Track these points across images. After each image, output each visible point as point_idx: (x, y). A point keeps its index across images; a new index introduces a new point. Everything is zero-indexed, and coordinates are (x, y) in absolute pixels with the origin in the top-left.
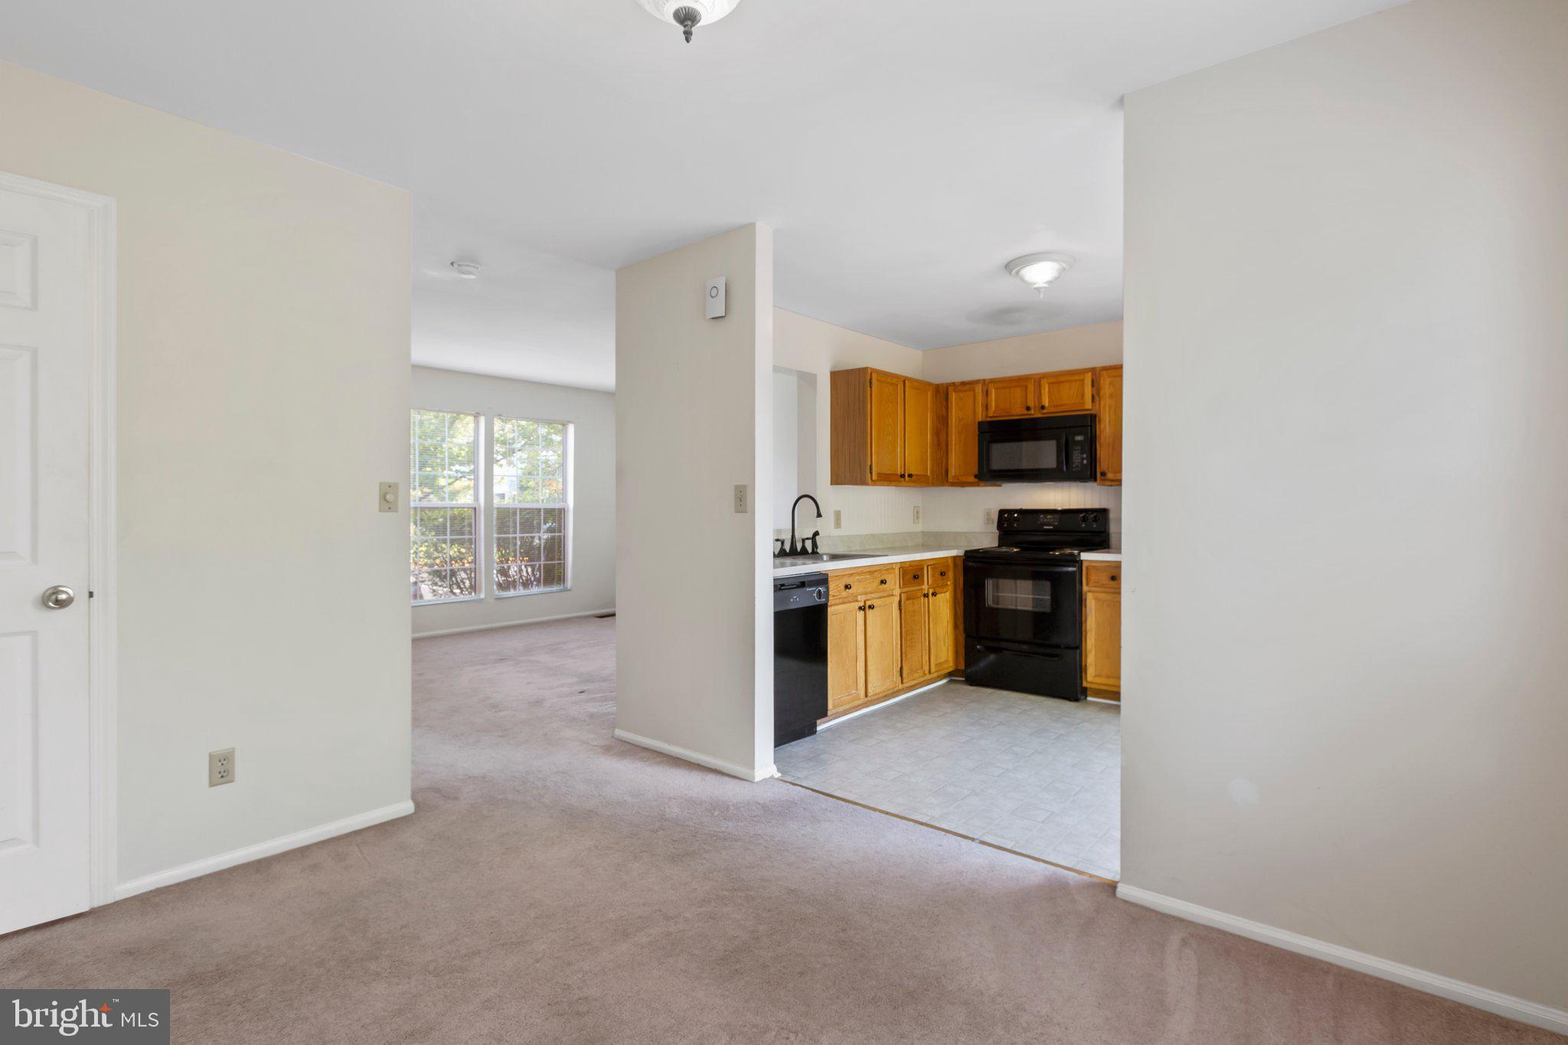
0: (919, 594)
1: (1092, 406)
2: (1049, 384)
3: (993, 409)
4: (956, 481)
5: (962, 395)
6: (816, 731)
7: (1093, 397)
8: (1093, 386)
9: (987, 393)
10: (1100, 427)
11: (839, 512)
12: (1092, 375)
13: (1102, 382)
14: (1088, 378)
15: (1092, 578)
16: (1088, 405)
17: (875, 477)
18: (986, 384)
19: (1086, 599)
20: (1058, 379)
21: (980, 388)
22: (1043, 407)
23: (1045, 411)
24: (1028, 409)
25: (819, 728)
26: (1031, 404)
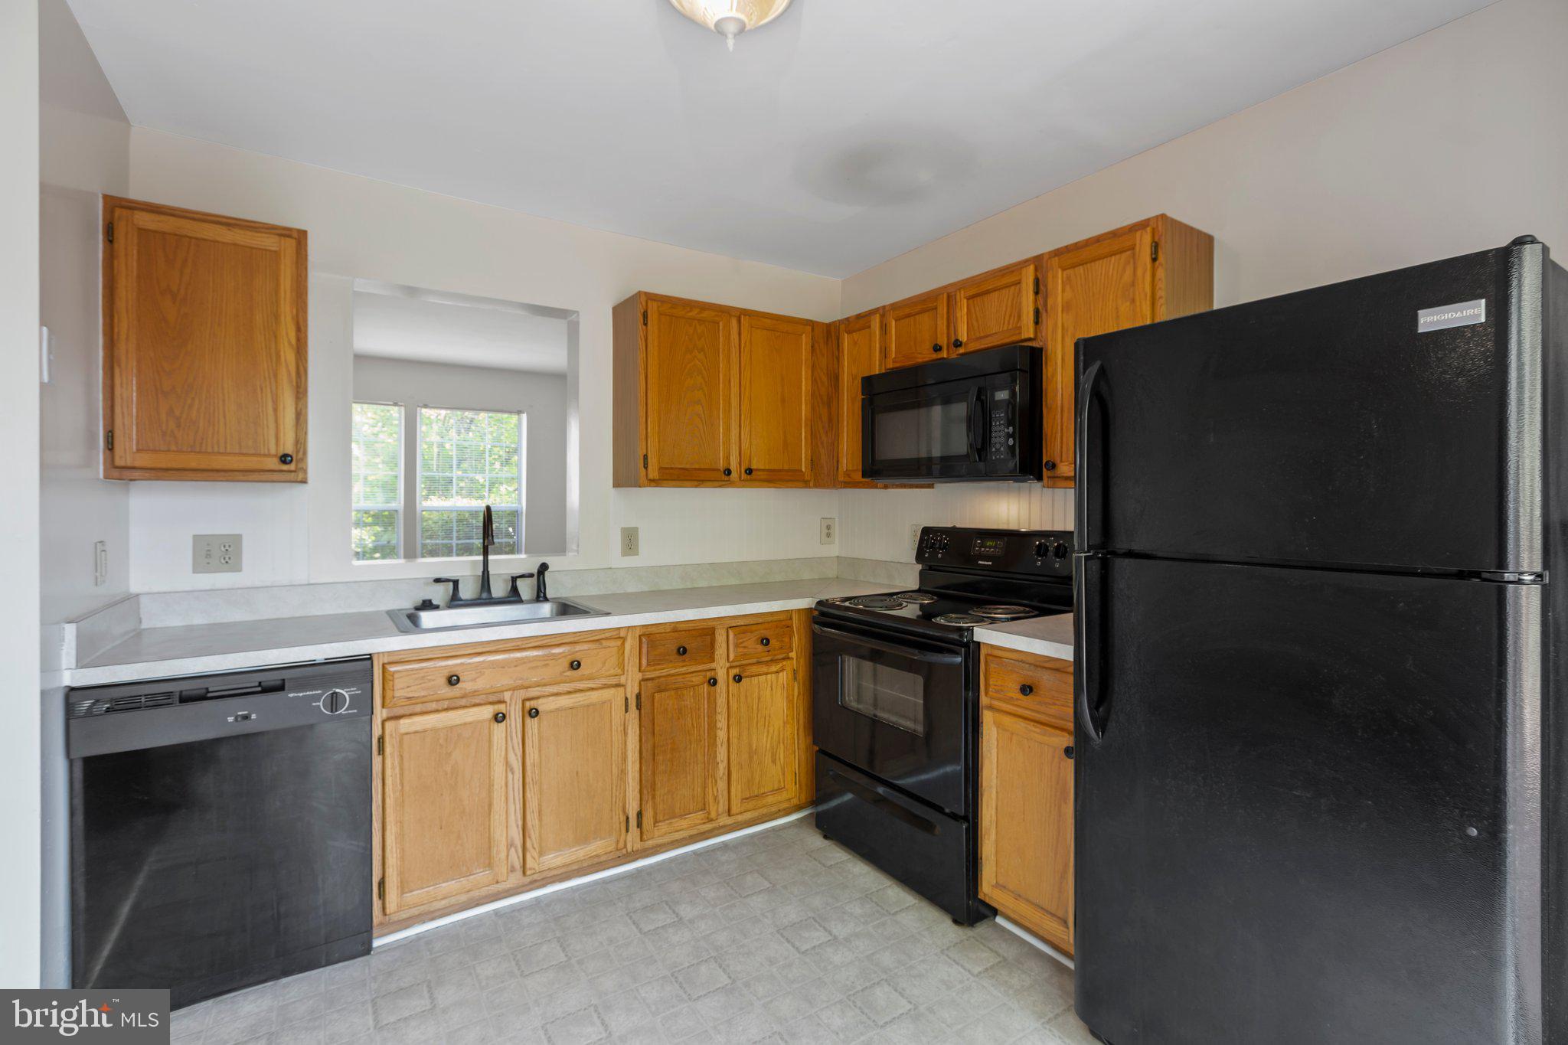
0: (696, 679)
1: (1036, 332)
2: (968, 299)
3: (893, 356)
4: (847, 479)
5: (855, 336)
6: (367, 950)
7: (1037, 313)
8: (1037, 293)
9: (884, 328)
10: (1047, 371)
11: (636, 529)
12: (1036, 269)
13: (1050, 280)
14: (1029, 276)
15: (991, 683)
16: (1028, 332)
17: (653, 473)
18: (883, 312)
19: (982, 723)
20: (980, 288)
21: (878, 320)
22: (958, 344)
23: (961, 350)
24: (937, 348)
25: (376, 943)
26: (943, 341)
